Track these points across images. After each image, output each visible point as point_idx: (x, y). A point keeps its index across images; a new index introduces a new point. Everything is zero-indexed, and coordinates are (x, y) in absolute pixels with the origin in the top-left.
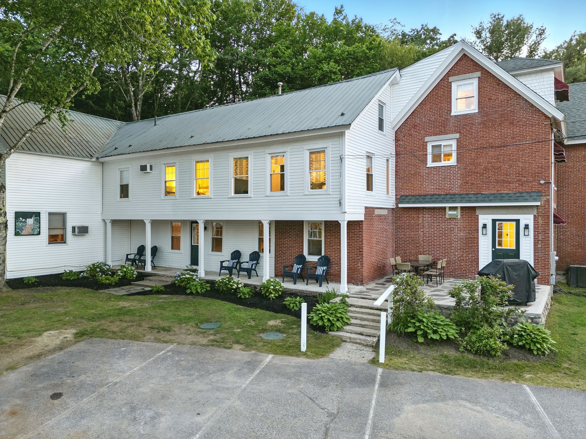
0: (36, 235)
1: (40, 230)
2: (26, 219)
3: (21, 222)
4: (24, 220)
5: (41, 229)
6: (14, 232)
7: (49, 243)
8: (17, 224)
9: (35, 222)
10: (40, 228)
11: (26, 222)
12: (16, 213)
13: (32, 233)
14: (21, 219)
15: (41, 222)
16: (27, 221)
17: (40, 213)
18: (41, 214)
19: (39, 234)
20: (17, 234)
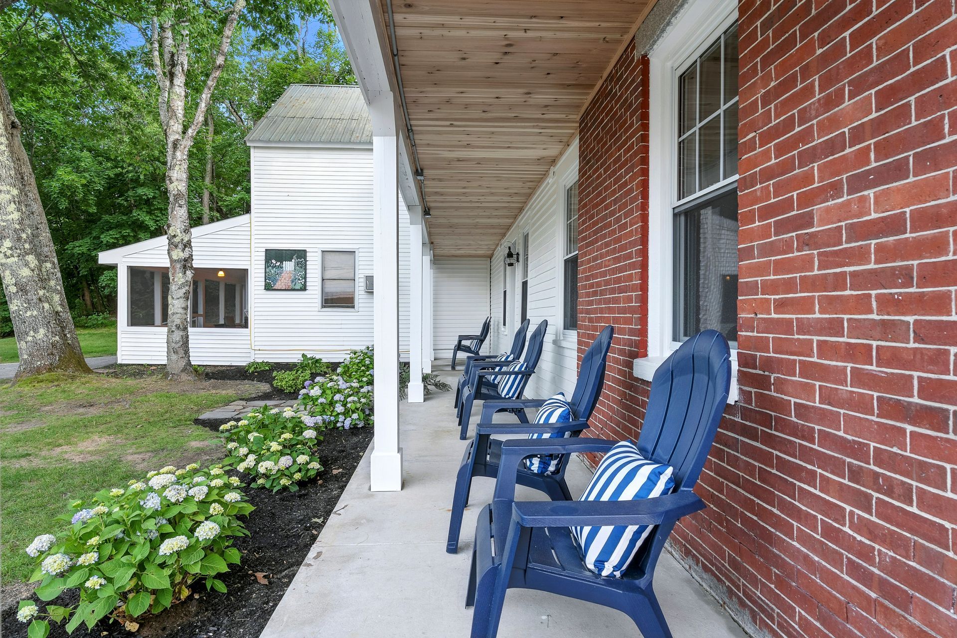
0: (298, 290)
1: (305, 282)
2: (282, 262)
3: (273, 267)
4: (278, 264)
5: (308, 280)
6: (263, 284)
7: (323, 307)
8: (267, 270)
9: (297, 268)
10: (305, 278)
11: (282, 267)
12: (268, 251)
13: (291, 286)
14: (274, 261)
15: (308, 267)
16: (284, 265)
17: (305, 251)
18: (308, 254)
19: (304, 288)
20: (268, 287)
